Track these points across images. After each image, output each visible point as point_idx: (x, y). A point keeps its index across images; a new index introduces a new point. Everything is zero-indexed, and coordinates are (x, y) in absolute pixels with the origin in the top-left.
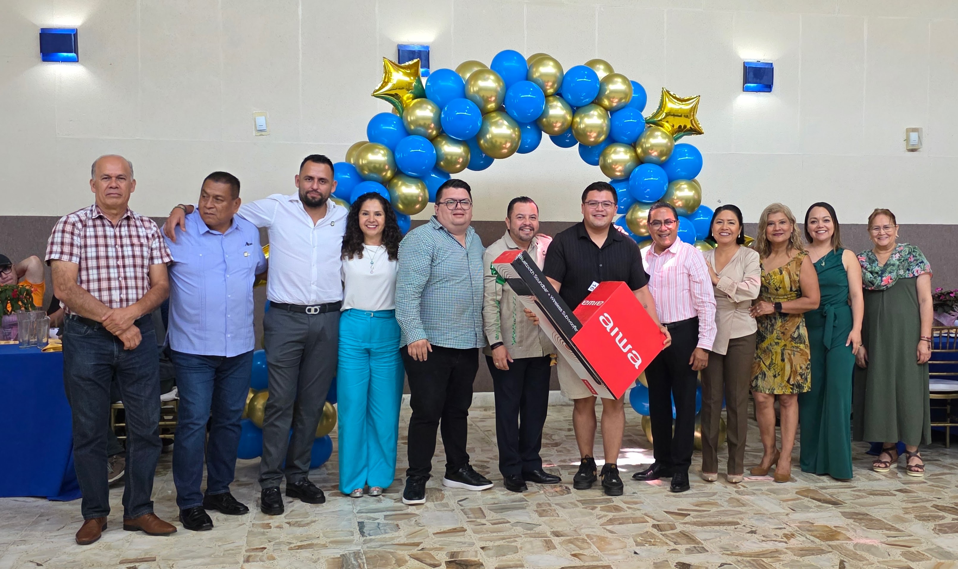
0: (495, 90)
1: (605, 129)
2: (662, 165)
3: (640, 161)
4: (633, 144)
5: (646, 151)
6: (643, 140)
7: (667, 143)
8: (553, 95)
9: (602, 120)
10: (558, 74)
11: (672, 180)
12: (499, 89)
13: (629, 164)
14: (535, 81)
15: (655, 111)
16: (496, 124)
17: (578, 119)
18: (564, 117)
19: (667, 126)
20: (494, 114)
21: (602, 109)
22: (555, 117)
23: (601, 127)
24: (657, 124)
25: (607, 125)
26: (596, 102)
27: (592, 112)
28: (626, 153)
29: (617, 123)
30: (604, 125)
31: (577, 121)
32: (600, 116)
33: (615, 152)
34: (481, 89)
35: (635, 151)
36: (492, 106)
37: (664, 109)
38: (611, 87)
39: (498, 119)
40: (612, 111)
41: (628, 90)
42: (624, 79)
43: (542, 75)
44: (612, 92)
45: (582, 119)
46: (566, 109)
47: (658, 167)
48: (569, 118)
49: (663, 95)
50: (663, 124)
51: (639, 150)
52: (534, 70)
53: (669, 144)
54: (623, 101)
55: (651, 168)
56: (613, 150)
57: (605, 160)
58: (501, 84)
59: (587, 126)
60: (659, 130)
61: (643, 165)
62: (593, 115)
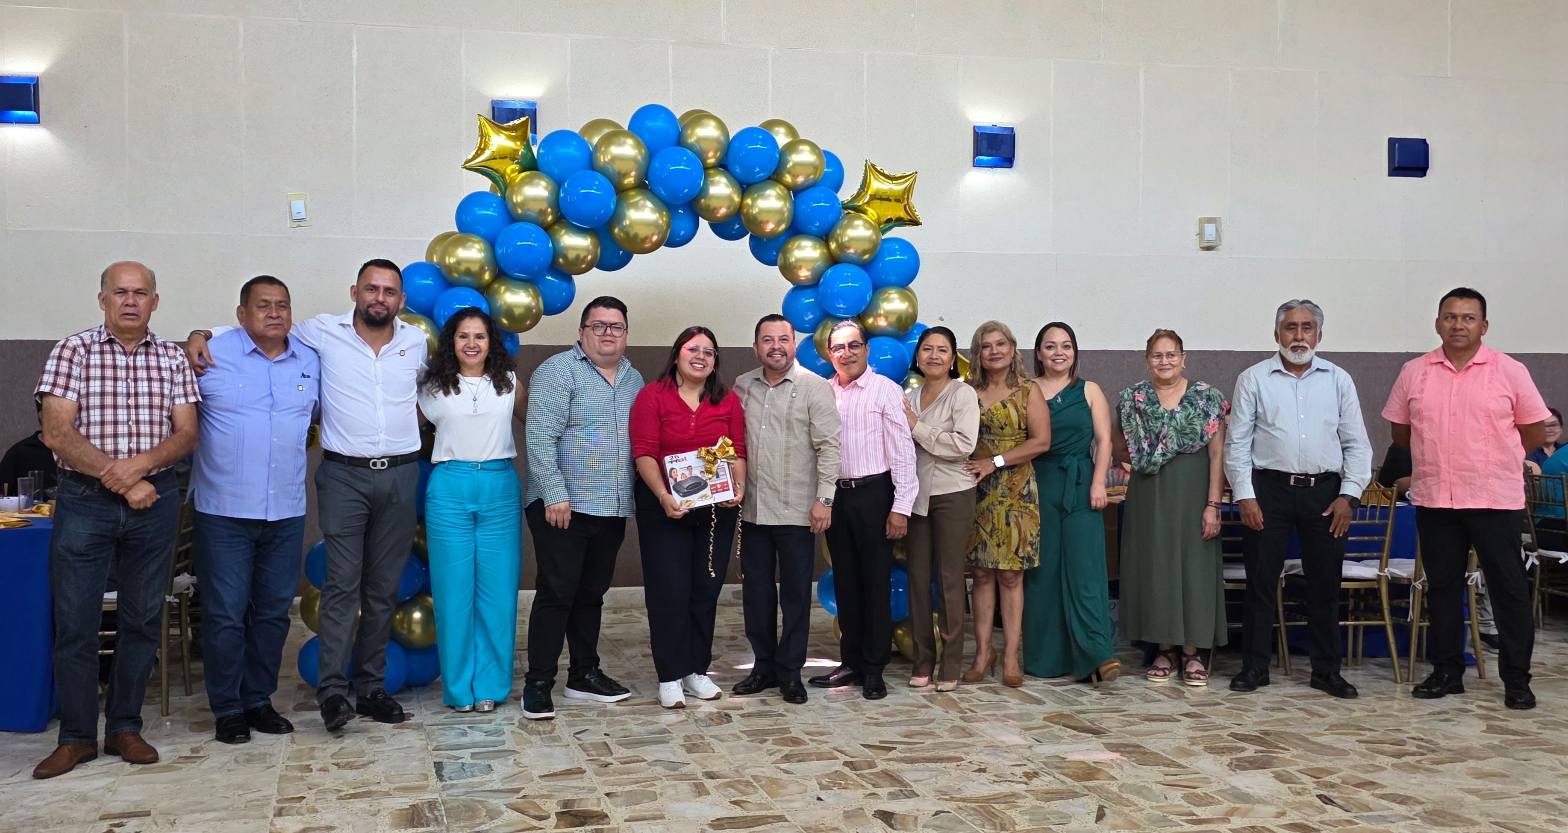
0: (634, 160)
1: (786, 215)
2: (865, 266)
3: (833, 260)
4: (824, 237)
5: (842, 247)
6: (838, 232)
7: (871, 237)
8: (714, 167)
9: (782, 203)
10: (722, 138)
11: (878, 287)
12: (639, 158)
13: (819, 263)
14: (690, 147)
15: (855, 193)
16: (635, 206)
17: (749, 201)
18: (730, 198)
19: (872, 213)
20: (632, 193)
21: (782, 187)
22: (718, 197)
23: (780, 212)
24: (859, 210)
25: (789, 210)
26: (775, 177)
27: (768, 192)
28: (814, 248)
29: (803, 207)
30: (785, 209)
31: (747, 204)
32: (779, 197)
33: (799, 247)
34: (614, 158)
35: (828, 247)
36: (630, 180)
37: (868, 189)
38: (795, 158)
39: (638, 198)
40: (796, 192)
41: (818, 162)
42: (814, 147)
43: (699, 140)
44: (796, 165)
45: (754, 200)
46: (733, 186)
47: (859, 268)
48: (737, 199)
49: (866, 170)
50: (866, 210)
51: (833, 246)
52: (689, 132)
53: (874, 237)
54: (812, 177)
55: (848, 270)
56: (797, 244)
57: (785, 258)
58: (643, 151)
59: (761, 211)
60: (860, 218)
61: (838, 266)
62: (769, 196)
